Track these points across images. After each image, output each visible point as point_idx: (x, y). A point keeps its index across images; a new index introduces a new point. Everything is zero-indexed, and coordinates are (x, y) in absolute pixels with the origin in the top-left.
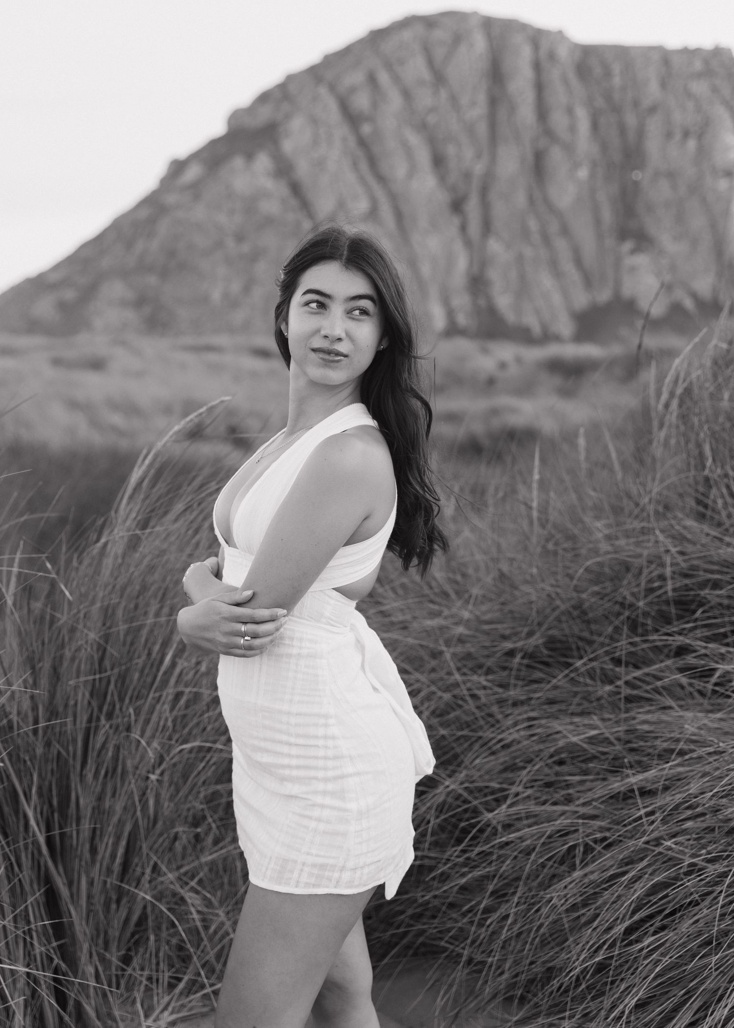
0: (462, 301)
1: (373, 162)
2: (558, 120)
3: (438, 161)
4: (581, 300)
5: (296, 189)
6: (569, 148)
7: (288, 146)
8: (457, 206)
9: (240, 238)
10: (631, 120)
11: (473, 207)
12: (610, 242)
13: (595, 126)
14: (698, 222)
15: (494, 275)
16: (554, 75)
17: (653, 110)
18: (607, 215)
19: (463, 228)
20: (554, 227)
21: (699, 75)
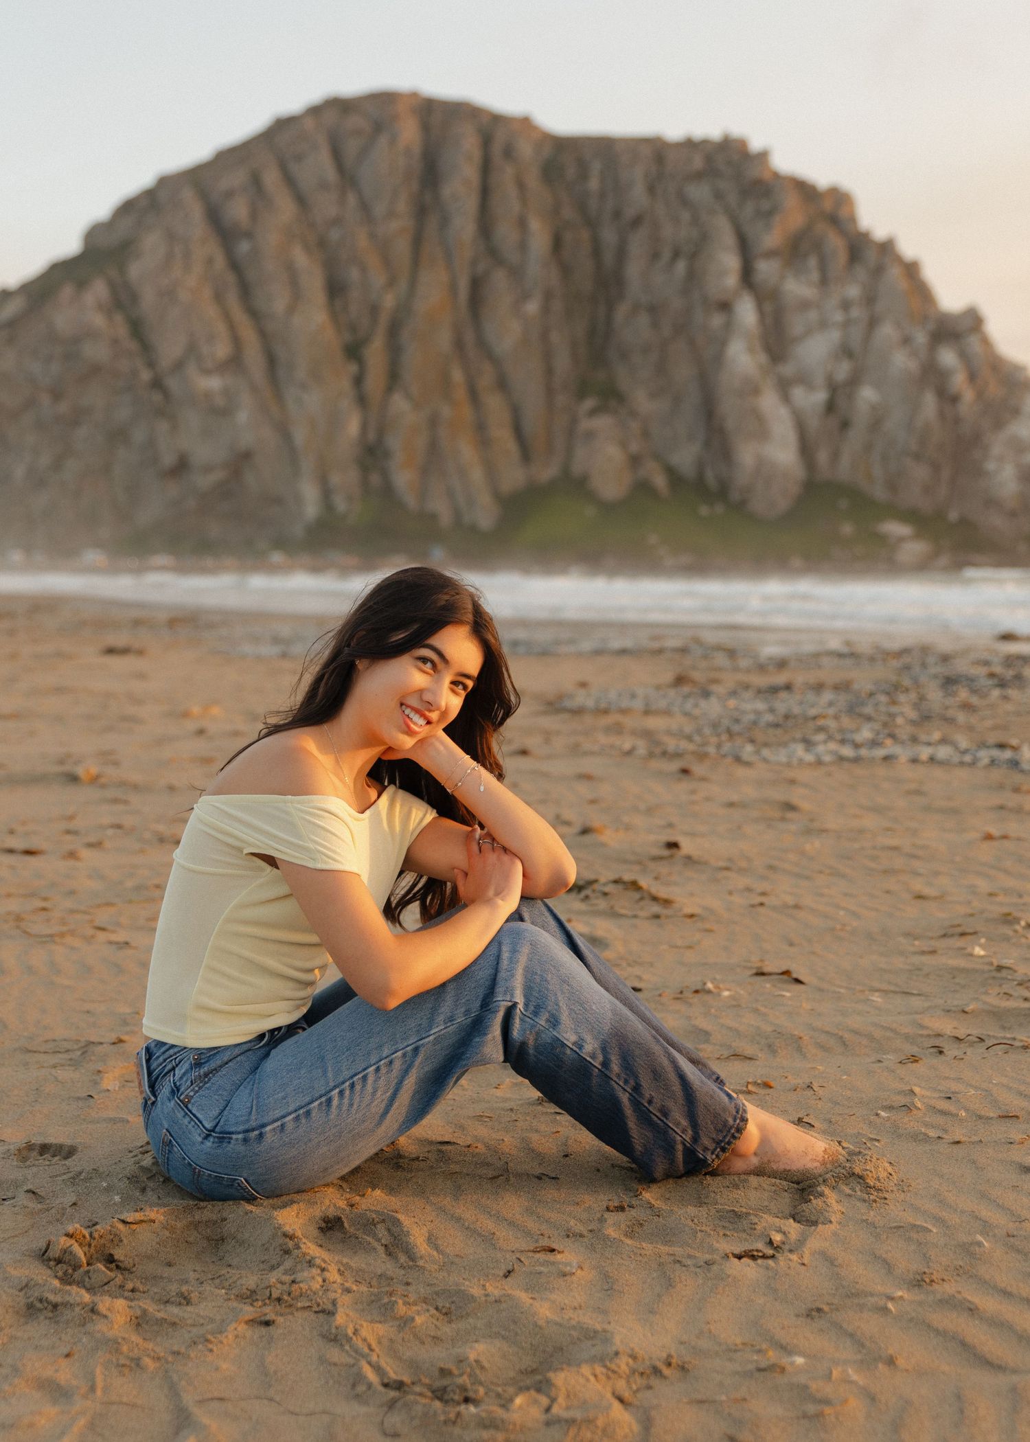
0: (345, 478)
1: (245, 290)
2: (505, 233)
3: (335, 289)
4: (514, 476)
5: (137, 328)
6: (516, 273)
7: (135, 270)
8: (354, 351)
9: (57, 395)
10: (609, 236)
11: (375, 353)
12: (561, 399)
13: (557, 243)
14: (683, 372)
15: (394, 443)
16: (506, 176)
17: (637, 222)
18: (563, 362)
19: (358, 381)
20: (486, 379)
21: (698, 176)
